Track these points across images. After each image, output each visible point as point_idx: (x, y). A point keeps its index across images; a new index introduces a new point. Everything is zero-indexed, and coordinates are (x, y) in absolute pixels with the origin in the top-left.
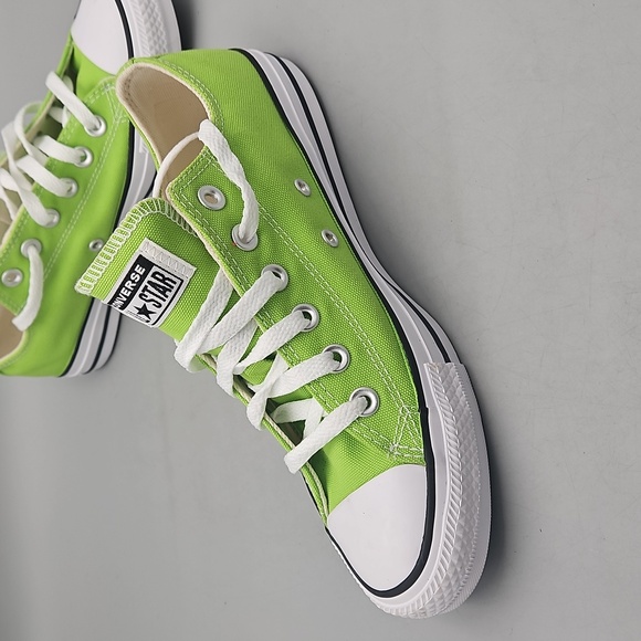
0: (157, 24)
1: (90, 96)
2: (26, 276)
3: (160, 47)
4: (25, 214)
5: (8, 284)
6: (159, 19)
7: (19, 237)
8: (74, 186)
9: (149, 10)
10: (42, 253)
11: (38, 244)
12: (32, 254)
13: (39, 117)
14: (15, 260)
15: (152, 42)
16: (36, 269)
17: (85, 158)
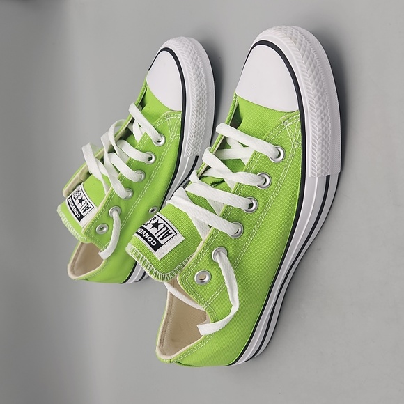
0: (201, 75)
1: (157, 121)
2: (110, 228)
3: (203, 95)
4: (113, 192)
5: (99, 232)
6: (203, 78)
7: (108, 205)
8: (143, 176)
9: (198, 72)
10: (120, 215)
11: (119, 210)
12: (115, 215)
13: (122, 130)
14: (105, 219)
15: (198, 92)
16: (116, 225)
17: (150, 159)
